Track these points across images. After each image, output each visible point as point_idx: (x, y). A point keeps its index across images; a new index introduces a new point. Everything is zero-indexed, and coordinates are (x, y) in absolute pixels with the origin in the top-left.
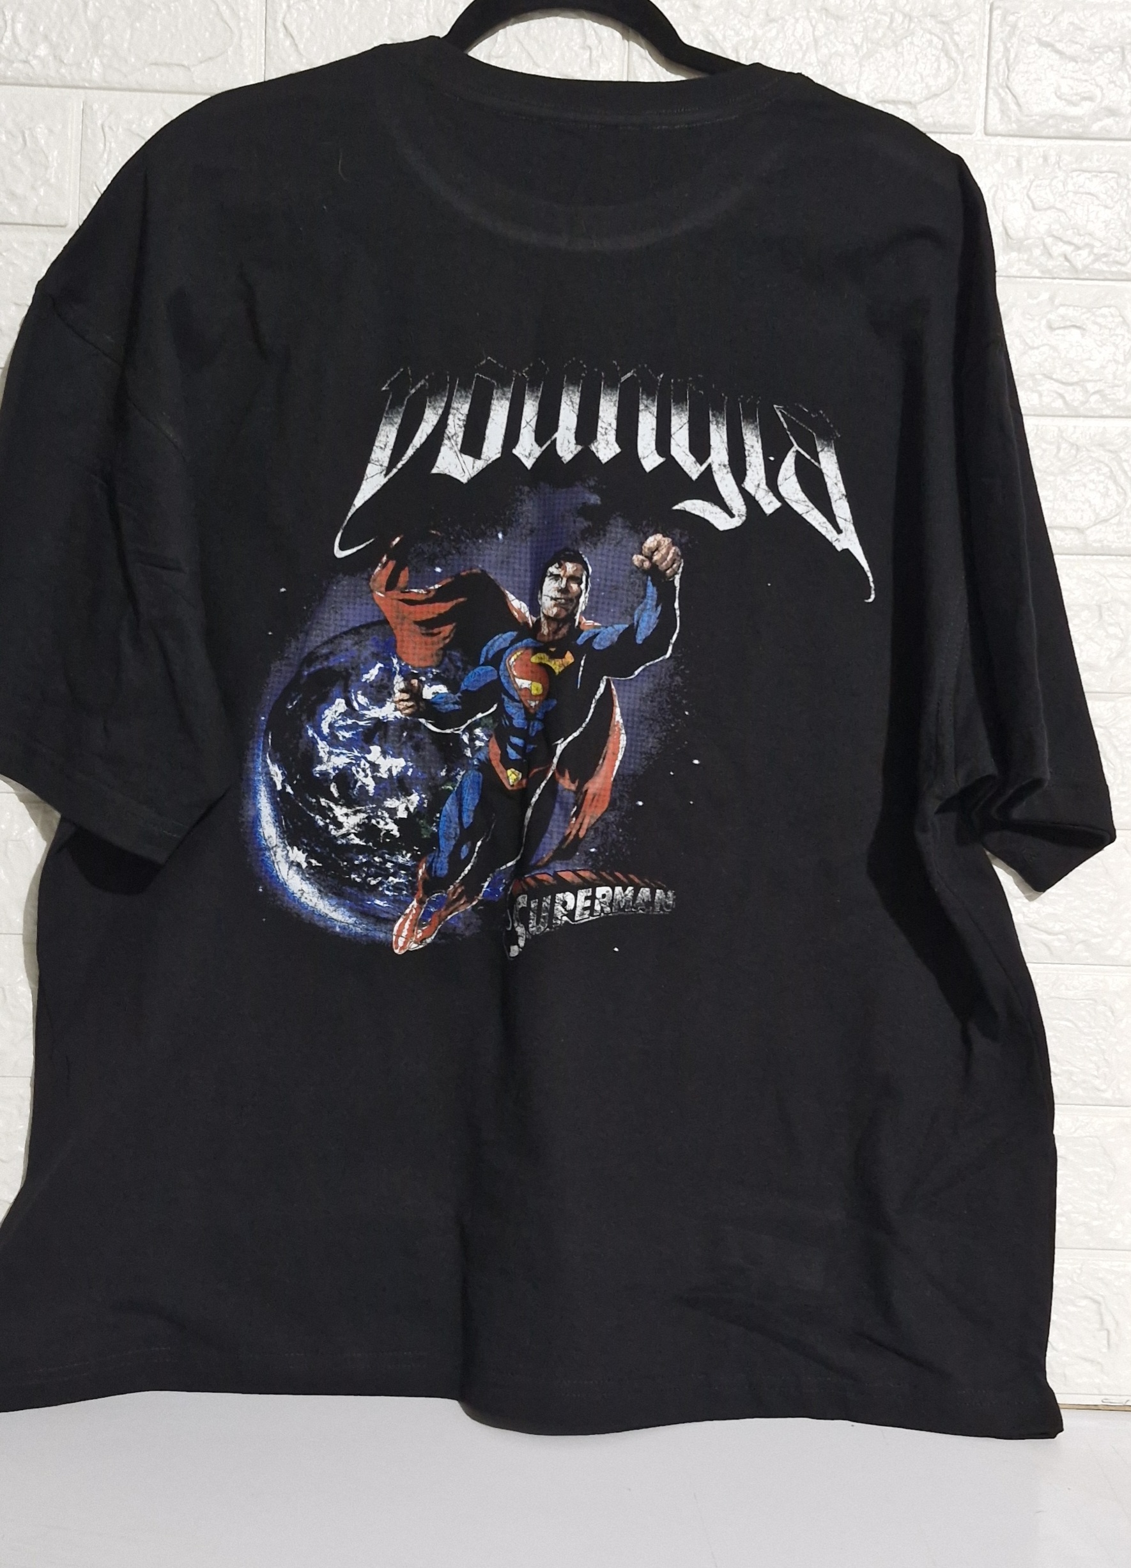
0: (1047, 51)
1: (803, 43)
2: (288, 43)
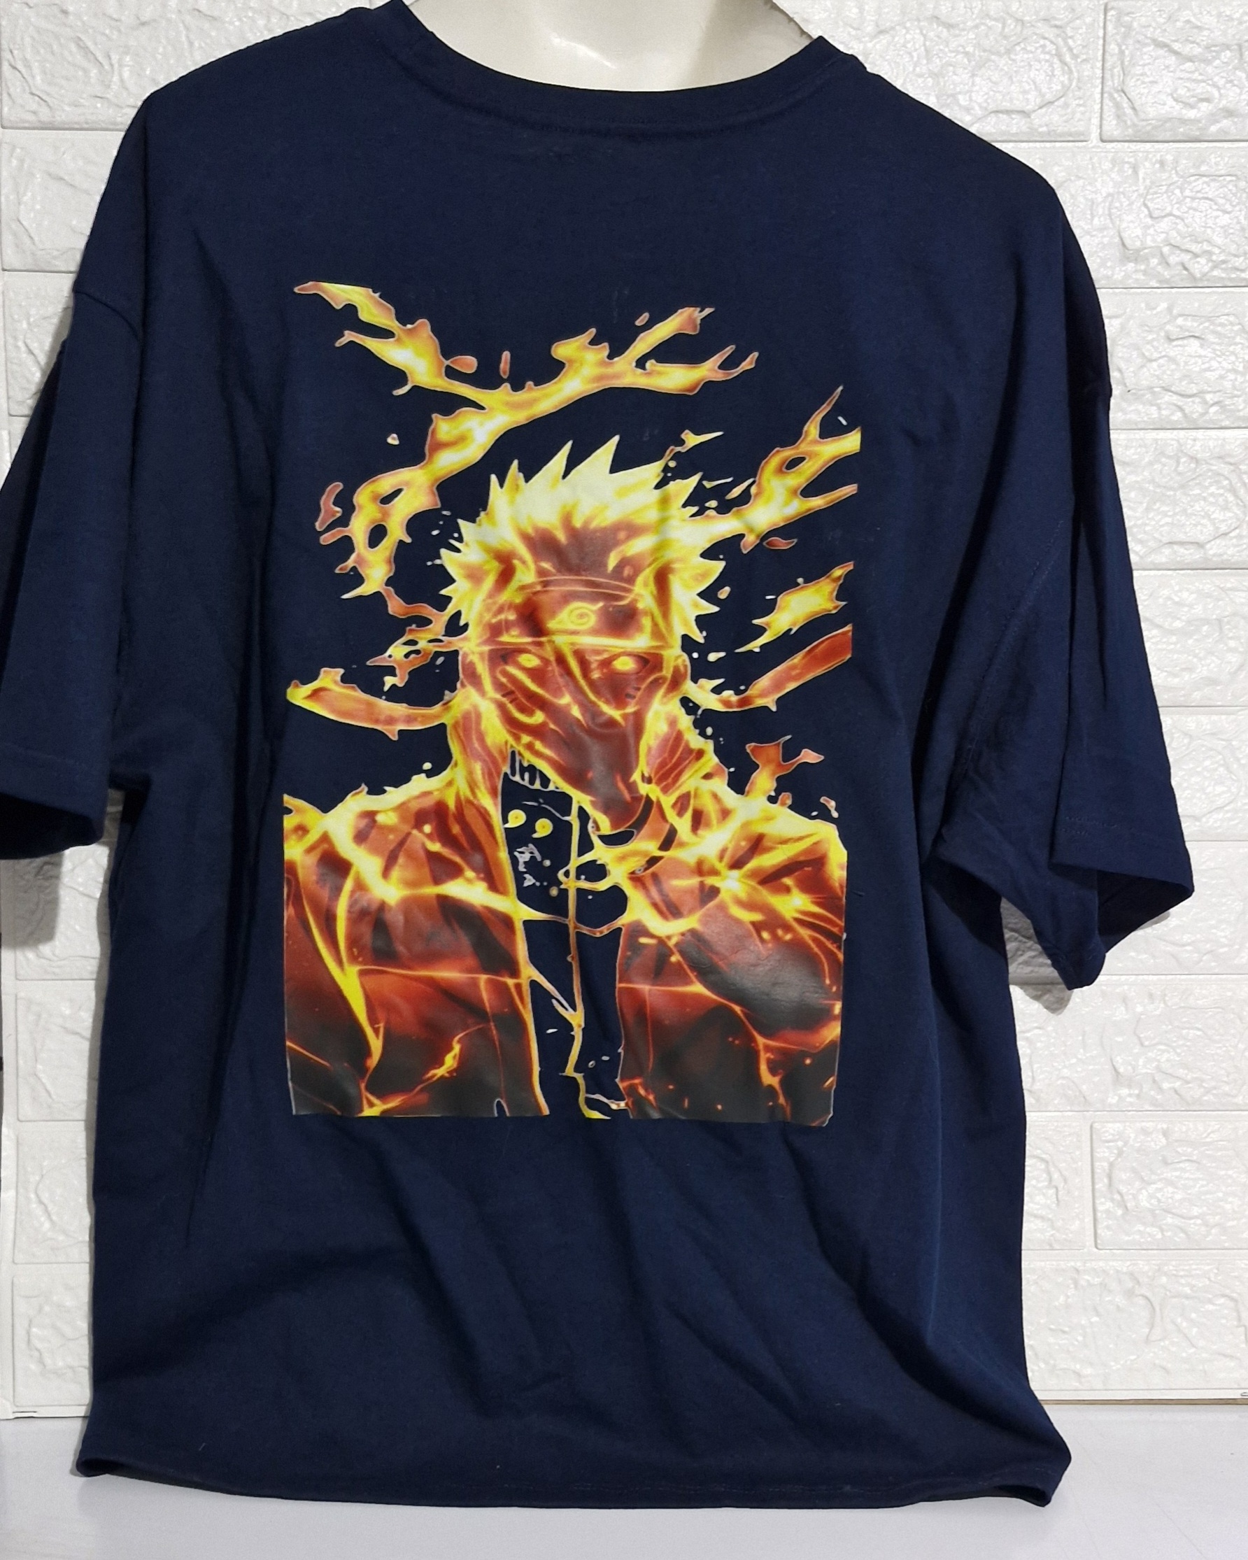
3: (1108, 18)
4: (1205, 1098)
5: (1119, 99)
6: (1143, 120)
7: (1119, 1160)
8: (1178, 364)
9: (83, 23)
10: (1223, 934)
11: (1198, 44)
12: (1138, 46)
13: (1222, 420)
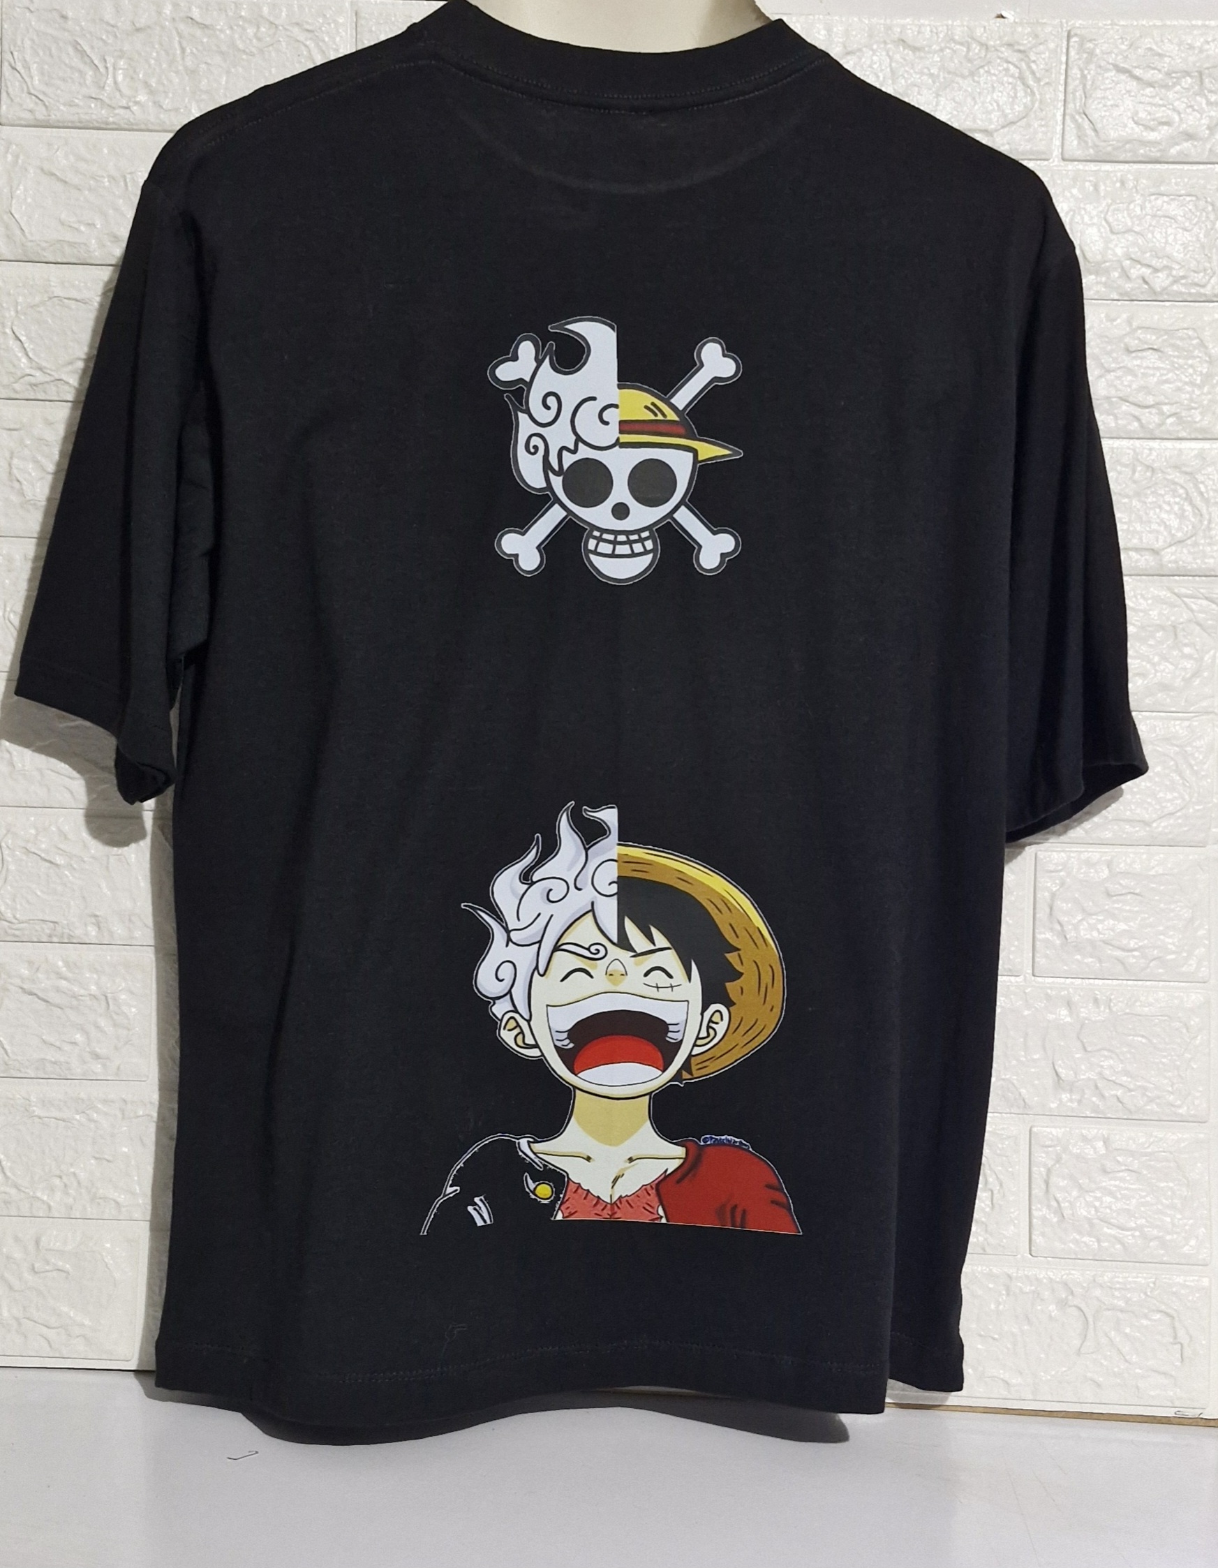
3: (1071, 44)
4: (1148, 1107)
5: (1080, 120)
6: (1105, 141)
7: (1057, 1166)
8: (1135, 376)
9: (82, 29)
10: (1170, 941)
11: (1159, 71)
12: (1099, 70)
13: (1178, 431)
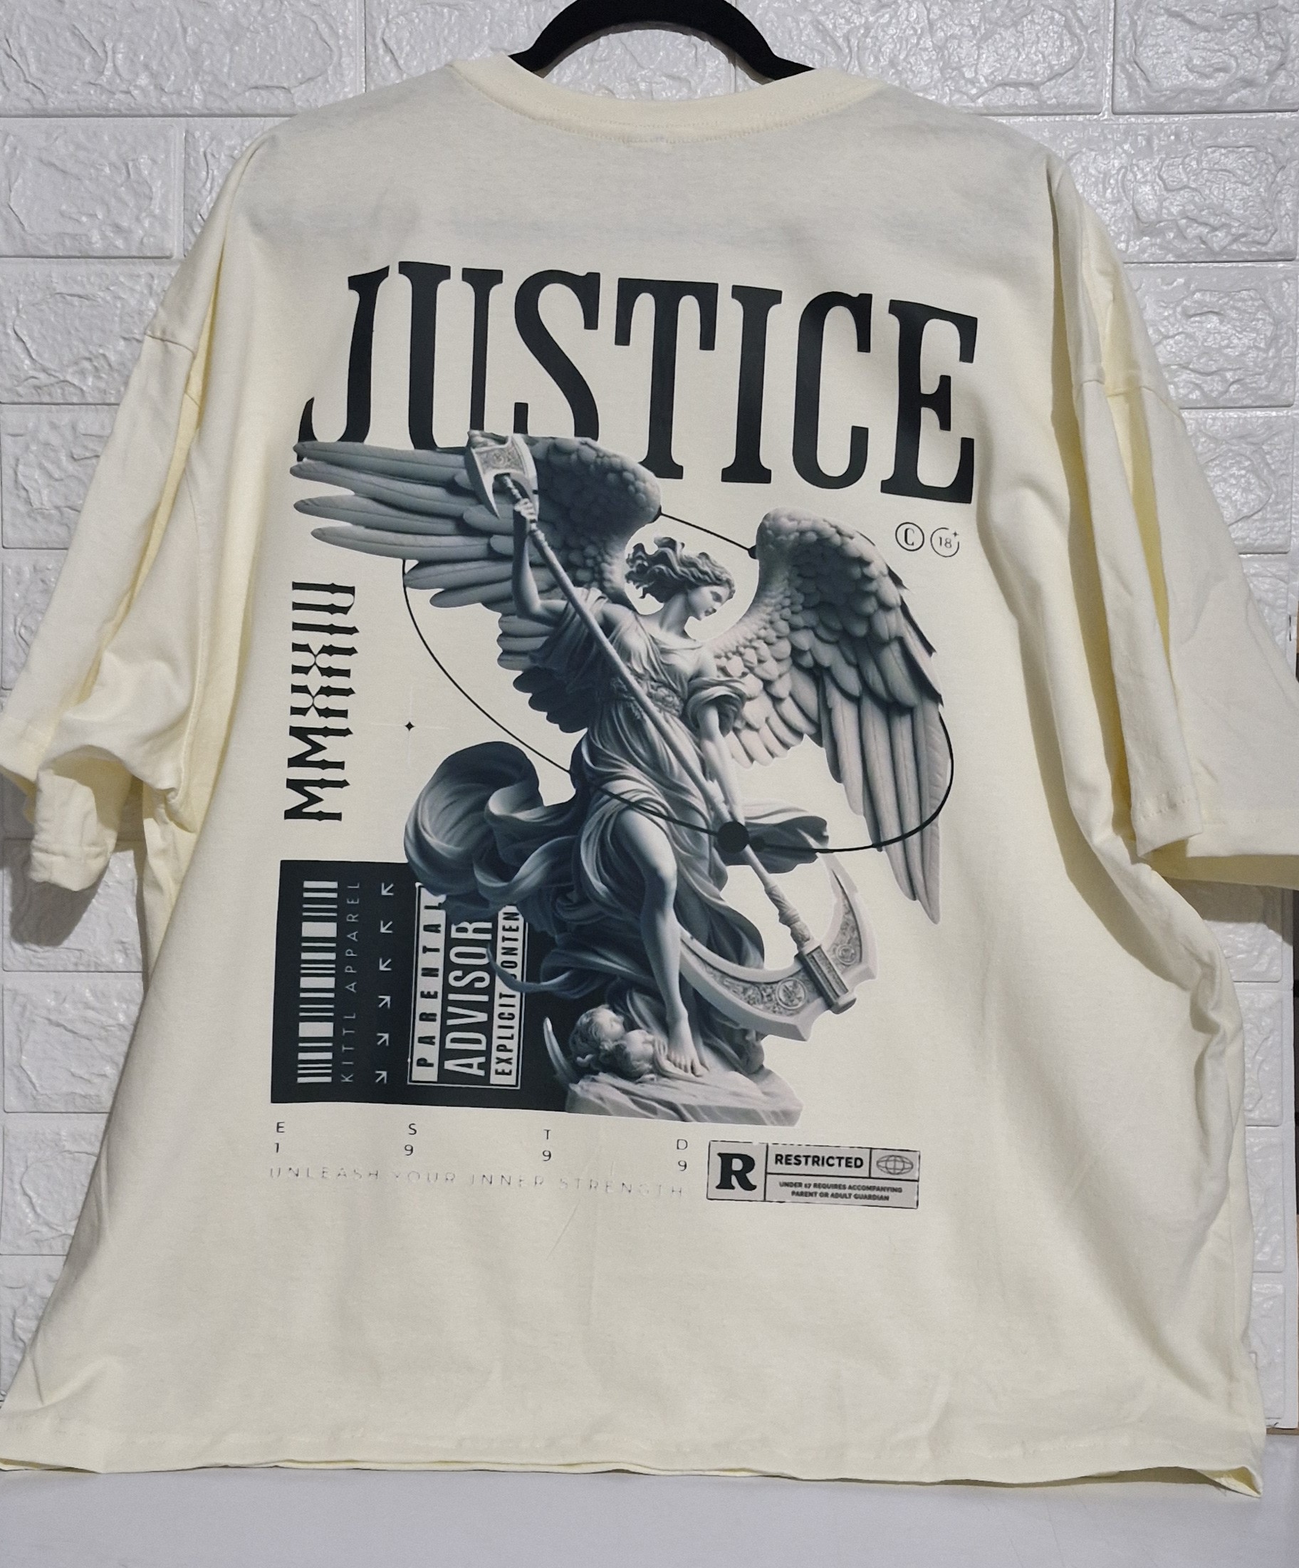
0: (1176, 22)
1: (917, 27)
2: (388, 59)
